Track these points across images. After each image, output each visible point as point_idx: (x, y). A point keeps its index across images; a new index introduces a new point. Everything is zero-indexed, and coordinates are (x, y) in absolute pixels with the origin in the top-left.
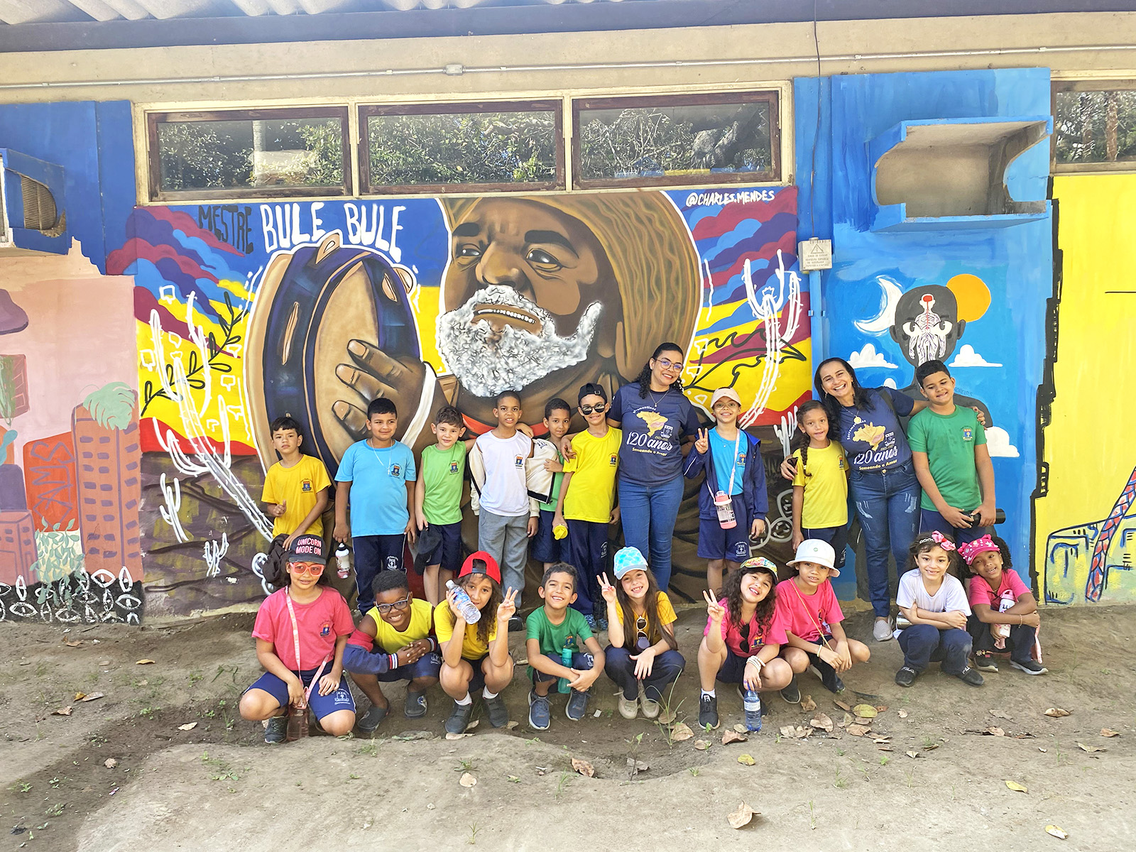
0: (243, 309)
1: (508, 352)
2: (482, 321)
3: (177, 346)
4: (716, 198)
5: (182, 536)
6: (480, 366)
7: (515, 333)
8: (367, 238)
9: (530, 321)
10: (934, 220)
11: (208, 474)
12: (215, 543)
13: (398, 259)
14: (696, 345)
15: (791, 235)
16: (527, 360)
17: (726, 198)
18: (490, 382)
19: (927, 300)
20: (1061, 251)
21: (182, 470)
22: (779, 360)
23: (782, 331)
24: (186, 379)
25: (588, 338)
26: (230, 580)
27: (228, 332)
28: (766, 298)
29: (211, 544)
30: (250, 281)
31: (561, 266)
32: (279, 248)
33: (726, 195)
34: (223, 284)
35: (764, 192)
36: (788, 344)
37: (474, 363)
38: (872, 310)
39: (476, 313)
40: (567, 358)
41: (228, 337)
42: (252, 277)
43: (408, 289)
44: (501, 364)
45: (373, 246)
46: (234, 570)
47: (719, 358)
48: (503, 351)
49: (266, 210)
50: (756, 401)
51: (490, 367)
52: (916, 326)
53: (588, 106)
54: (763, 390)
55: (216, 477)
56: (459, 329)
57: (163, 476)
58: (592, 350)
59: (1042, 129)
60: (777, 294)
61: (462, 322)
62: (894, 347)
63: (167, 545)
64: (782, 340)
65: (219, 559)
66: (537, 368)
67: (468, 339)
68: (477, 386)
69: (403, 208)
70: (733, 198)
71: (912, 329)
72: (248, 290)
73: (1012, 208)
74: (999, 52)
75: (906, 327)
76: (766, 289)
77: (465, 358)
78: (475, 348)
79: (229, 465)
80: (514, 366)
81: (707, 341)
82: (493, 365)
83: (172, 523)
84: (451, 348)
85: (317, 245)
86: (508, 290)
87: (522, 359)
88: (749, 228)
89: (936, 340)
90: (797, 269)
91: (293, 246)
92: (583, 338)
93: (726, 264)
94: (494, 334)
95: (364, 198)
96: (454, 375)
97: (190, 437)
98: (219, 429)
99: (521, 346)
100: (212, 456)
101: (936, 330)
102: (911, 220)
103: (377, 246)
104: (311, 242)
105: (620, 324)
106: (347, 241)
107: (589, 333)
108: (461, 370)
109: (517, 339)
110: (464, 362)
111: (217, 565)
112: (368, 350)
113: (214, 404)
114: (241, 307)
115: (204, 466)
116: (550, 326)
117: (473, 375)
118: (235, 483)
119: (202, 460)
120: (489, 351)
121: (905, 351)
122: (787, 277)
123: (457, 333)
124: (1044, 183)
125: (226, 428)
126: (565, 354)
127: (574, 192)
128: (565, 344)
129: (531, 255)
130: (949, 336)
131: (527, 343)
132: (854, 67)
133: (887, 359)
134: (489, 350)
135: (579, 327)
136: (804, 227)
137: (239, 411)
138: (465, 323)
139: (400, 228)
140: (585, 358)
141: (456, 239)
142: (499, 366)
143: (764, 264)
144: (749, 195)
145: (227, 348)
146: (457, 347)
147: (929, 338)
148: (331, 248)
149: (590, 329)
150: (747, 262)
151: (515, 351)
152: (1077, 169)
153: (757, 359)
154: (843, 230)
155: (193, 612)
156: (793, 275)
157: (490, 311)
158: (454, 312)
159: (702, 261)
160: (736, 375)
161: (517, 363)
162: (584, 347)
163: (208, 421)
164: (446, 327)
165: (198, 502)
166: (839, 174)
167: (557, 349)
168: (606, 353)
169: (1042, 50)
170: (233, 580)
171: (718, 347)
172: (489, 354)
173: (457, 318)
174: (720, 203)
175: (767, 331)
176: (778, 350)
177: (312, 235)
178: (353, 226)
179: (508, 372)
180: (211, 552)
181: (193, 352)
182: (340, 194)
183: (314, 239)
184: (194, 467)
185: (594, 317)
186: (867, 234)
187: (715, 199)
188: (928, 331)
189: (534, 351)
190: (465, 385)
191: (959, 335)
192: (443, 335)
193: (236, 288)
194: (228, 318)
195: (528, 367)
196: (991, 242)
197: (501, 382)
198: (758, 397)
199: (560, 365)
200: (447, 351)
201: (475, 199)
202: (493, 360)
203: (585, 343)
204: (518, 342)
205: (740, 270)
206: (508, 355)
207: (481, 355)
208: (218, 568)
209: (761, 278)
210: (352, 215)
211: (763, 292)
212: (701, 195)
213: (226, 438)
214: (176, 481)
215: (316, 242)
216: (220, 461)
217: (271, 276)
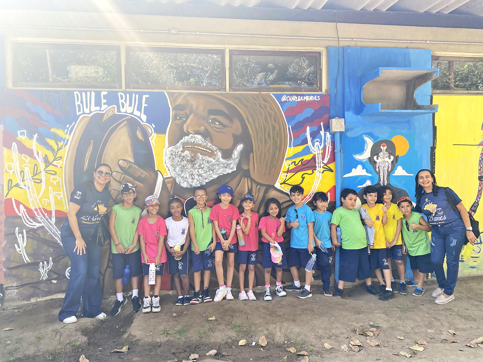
0: (64, 143)
1: (199, 166)
2: (186, 151)
3: (27, 161)
4: (295, 98)
5: (27, 259)
6: (185, 173)
7: (202, 157)
8: (130, 110)
9: (210, 152)
10: (392, 111)
11: (43, 227)
12: (45, 262)
13: (145, 120)
14: (286, 165)
15: (327, 116)
16: (208, 170)
17: (299, 99)
18: (190, 180)
19: (384, 146)
20: (436, 127)
21: (28, 225)
22: (321, 172)
23: (323, 159)
24: (31, 178)
25: (237, 160)
26: (53, 281)
27: (55, 155)
28: (316, 144)
29: (43, 263)
30: (68, 129)
31: (224, 126)
32: (84, 113)
33: (299, 97)
34: (53, 130)
35: (316, 96)
36: (325, 165)
37: (182, 171)
38: (361, 150)
39: (183, 148)
40: (227, 170)
41: (55, 157)
42: (69, 127)
43: (150, 135)
44: (195, 172)
45: (132, 113)
46: (55, 276)
47: (295, 171)
48: (197, 166)
49: (77, 94)
50: (312, 190)
51: (190, 173)
52: (379, 158)
53: (236, 53)
54: (315, 185)
55: (47, 228)
56: (175, 155)
57: (17, 228)
58: (239, 166)
59: (434, 75)
60: (321, 142)
61: (177, 151)
62: (370, 167)
63: (18, 264)
64: (323, 163)
65: (47, 271)
66: (213, 174)
67: (179, 160)
68: (184, 183)
69: (148, 96)
70: (302, 99)
71: (377, 159)
72: (67, 133)
73: (419, 107)
74: (411, 42)
75: (375, 158)
76: (316, 140)
77: (178, 169)
78: (183, 164)
79: (54, 222)
80: (202, 173)
81: (291, 162)
82: (192, 173)
83: (22, 253)
84: (171, 164)
85: (104, 112)
86: (199, 137)
87: (206, 169)
88: (308, 112)
89: (387, 164)
90: (329, 131)
91: (91, 112)
92: (235, 160)
93: (299, 128)
94: (192, 157)
95: (127, 90)
96: (172, 177)
97: (33, 208)
98: (49, 204)
99: (205, 163)
100: (45, 218)
101: (387, 159)
102: (383, 111)
103: (134, 113)
104: (100, 110)
105: (252, 154)
106: (119, 111)
107: (237, 158)
108: (176, 175)
109: (203, 160)
110: (177, 171)
111: (46, 274)
112: (128, 165)
113: (46, 191)
114: (62, 142)
115: (40, 223)
116: (219, 154)
117: (182, 177)
118: (57, 231)
119: (39, 220)
120: (189, 166)
121: (375, 168)
122: (325, 134)
123: (174, 157)
124: (429, 98)
125: (53, 204)
126: (226, 168)
127: (230, 92)
128: (226, 163)
129: (210, 121)
130: (392, 162)
131: (208, 162)
132: (353, 44)
133: (367, 172)
134: (190, 165)
135: (233, 155)
136: (332, 113)
137: (60, 194)
138: (178, 152)
139: (146, 105)
140: (235, 169)
141: (174, 112)
142: (194, 173)
143: (315, 128)
144: (309, 97)
145: (55, 163)
146: (174, 163)
147: (385, 163)
148: (110, 114)
149: (238, 156)
150: (308, 127)
151: (202, 166)
152: (440, 93)
153: (312, 171)
154: (349, 114)
155: (32, 299)
156: (328, 134)
157: (191, 146)
158: (172, 147)
159: (288, 126)
160: (303, 178)
161: (203, 172)
162: (235, 164)
163: (43, 200)
164: (168, 153)
165: (36, 242)
166: (347, 90)
167: (222, 165)
168: (245, 167)
169: (428, 42)
170: (55, 282)
171: (295, 165)
172: (190, 167)
173: (174, 150)
174: (296, 101)
175: (317, 159)
176: (321, 167)
177: (101, 107)
178: (122, 104)
179: (199, 176)
180: (43, 268)
181: (36, 165)
182: (116, 88)
183: (102, 109)
184: (34, 223)
185: (240, 151)
186: (359, 117)
187: (294, 98)
188: (384, 160)
189: (211, 166)
190: (177, 182)
191: (396, 162)
192: (167, 158)
193: (60, 133)
194: (55, 147)
195: (208, 173)
196: (408, 122)
197: (195, 180)
198: (313, 188)
199: (223, 173)
200: (168, 165)
201: (184, 93)
202: (191, 170)
203: (235, 162)
204: (204, 162)
205: (305, 131)
206: (199, 168)
207: (185, 168)
208: (46, 276)
209: (314, 135)
210: (122, 98)
212: (288, 97)
213: (53, 208)
214: (24, 231)
215: (103, 111)
216: (49, 220)
217: (79, 127)
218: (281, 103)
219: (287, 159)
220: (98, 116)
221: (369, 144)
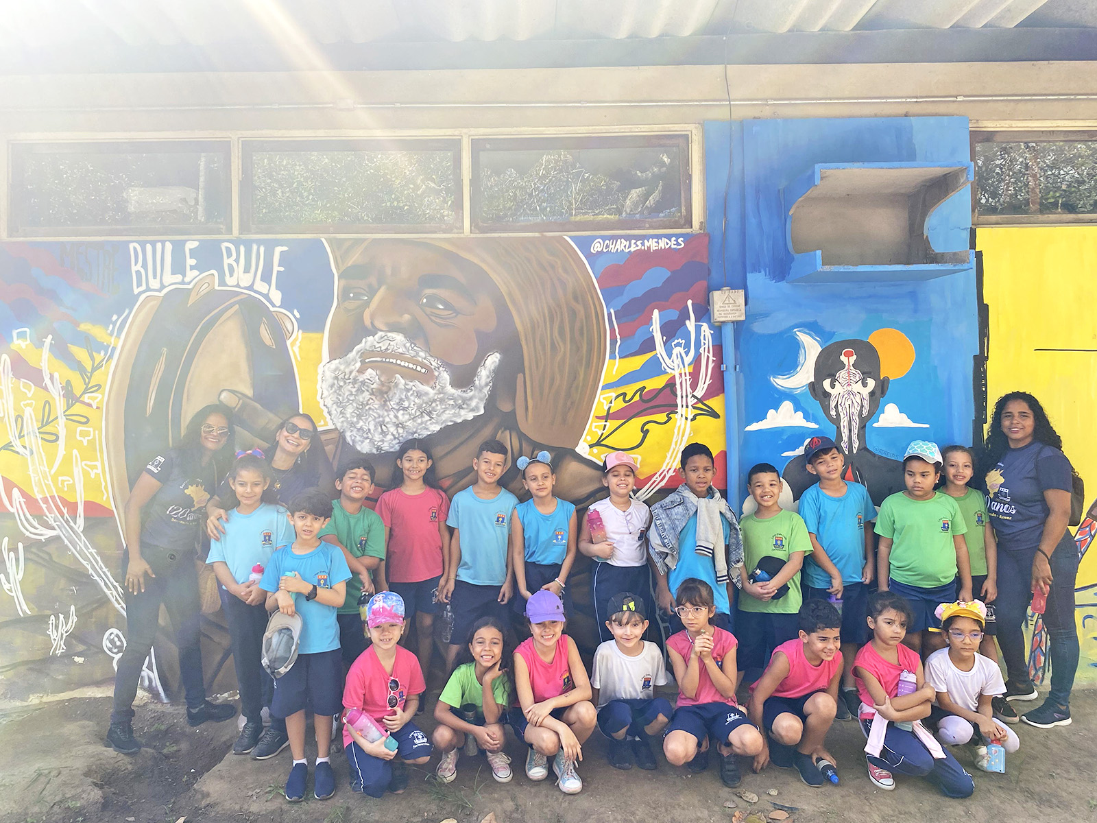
0: (105, 355)
1: (398, 404)
2: (370, 371)
3: (29, 395)
4: (623, 245)
5: (24, 608)
6: (367, 419)
7: (406, 384)
8: (246, 280)
9: (423, 371)
10: (852, 269)
11: (58, 538)
12: (61, 616)
13: (278, 303)
14: (601, 400)
15: (702, 285)
16: (418, 413)
17: (633, 245)
18: (377, 437)
19: (848, 355)
20: (987, 306)
21: (27, 534)
22: (690, 417)
23: (694, 386)
24: (37, 431)
25: (486, 390)
26: (76, 659)
27: (87, 380)
28: (676, 350)
29: (57, 618)
30: (114, 323)
31: (457, 312)
32: (148, 289)
33: (633, 241)
34: (84, 327)
35: (674, 239)
36: (700, 400)
37: (359, 417)
38: (790, 365)
39: (363, 362)
40: (463, 412)
41: (87, 384)
42: (117, 320)
43: (289, 335)
44: (390, 417)
45: (251, 288)
46: (81, 648)
47: (626, 415)
48: (392, 404)
49: (135, 249)
50: (667, 461)
51: (377, 420)
52: (837, 383)
53: (488, 146)
54: (674, 450)
55: (66, 541)
56: (344, 379)
57: (6, 540)
58: (490, 404)
59: (963, 177)
60: (687, 346)
61: (347, 371)
62: (815, 406)
63: (7, 619)
64: (693, 396)
65: (65, 635)
66: (429, 423)
67: (354, 390)
68: (362, 442)
69: (285, 248)
70: (640, 245)
71: (833, 386)
72: (111, 334)
73: (934, 259)
74: (915, 100)
75: (826, 384)
76: (676, 341)
77: (349, 410)
78: (361, 400)
79: (81, 529)
80: (404, 420)
81: (614, 395)
82: (381, 419)
83: (14, 594)
84: (334, 399)
85: (190, 287)
86: (399, 338)
87: (413, 412)
88: (656, 277)
89: (858, 399)
90: (709, 322)
91: (163, 287)
92: (480, 390)
93: (633, 314)
94: (382, 384)
95: (244, 237)
96: (336, 429)
97: (39, 497)
98: (72, 488)
99: (412, 398)
100: (63, 517)
101: (858, 387)
102: (827, 268)
103: (255, 287)
104: (183, 283)
105: (520, 376)
106: (222, 282)
107: (487, 385)
108: (345, 424)
109: (408, 390)
110: (348, 416)
111: (62, 643)
112: (241, 401)
113: (67, 460)
114: (102, 353)
115: (53, 529)
116: (445, 377)
117: (359, 430)
118: (87, 548)
119: (51, 522)
120: (376, 404)
121: (826, 409)
122: (698, 329)
123: (342, 384)
124: (966, 235)
125: (80, 488)
126: (460, 407)
127: (472, 236)
128: (461, 397)
129: (425, 300)
130: (872, 394)
131: (419, 395)
132: (767, 112)
133: (806, 417)
134: (376, 402)
135: (476, 379)
136: (716, 276)
137: (95, 467)
138: (351, 373)
139: (282, 269)
140: (482, 412)
141: (343, 282)
142: (387, 419)
143: (673, 315)
144: (657, 242)
145: (86, 398)
146: (340, 398)
147: (852, 396)
148: (204, 289)
149: (488, 380)
150: (656, 312)
151: (406, 404)
152: (1000, 221)
153: (667, 416)
154: (757, 280)
155: (32, 697)
156: (705, 327)
157: (379, 359)
158: (337, 361)
159: (608, 310)
160: (645, 433)
161: (407, 417)
162: (481, 399)
163: (60, 478)
164: (329, 375)
165: (44, 570)
166: (752, 221)
167: (452, 402)
168: (506, 407)
169: (960, 99)
170: (80, 660)
171: (625, 402)
172: (376, 406)
173: (342, 367)
174: (627, 250)
175: (678, 386)
176: (690, 407)
177: (184, 275)
178: (230, 266)
179: (397, 426)
180: (57, 627)
181: (47, 402)
182: (221, 233)
183: (187, 279)
184: (41, 530)
185: (493, 368)
186: (783, 284)
187: (621, 245)
188: (850, 388)
189: (426, 403)
190: (349, 439)
191: (883, 393)
192: (325, 386)
193: (98, 332)
194: (88, 366)
195: (419, 421)
196: (913, 295)
197: (389, 437)
198: (669, 456)
199: (454, 419)
200: (329, 403)
201: (365, 240)
202: (381, 413)
203: (482, 395)
204: (409, 394)
205: (649, 321)
206: (397, 408)
207: (367, 408)
208: (63, 646)
209: (672, 330)
210: (229, 255)
211: (673, 344)
212: (607, 241)
213: (80, 497)
214: (20, 546)
215: (189, 283)
216: (72, 524)
217: (137, 319)
218: (589, 256)
219: (604, 388)
220: (179, 295)
221: (809, 349)
